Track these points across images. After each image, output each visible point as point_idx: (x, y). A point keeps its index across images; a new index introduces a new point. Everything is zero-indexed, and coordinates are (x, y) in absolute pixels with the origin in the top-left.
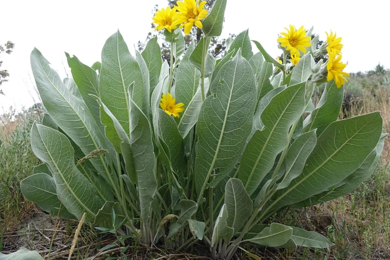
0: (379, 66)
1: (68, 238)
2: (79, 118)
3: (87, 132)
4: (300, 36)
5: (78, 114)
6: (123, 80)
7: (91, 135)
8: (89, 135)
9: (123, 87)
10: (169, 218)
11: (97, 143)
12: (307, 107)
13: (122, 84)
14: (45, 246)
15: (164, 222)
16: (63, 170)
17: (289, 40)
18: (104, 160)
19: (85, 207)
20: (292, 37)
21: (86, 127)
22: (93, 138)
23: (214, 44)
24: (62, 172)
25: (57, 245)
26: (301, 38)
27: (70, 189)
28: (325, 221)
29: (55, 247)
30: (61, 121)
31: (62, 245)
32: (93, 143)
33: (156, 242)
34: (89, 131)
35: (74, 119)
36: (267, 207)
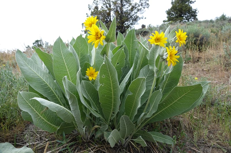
0: (223, 15)
1: (48, 135)
2: (45, 83)
3: (50, 89)
4: (161, 37)
5: (44, 80)
6: (66, 64)
7: (53, 90)
8: (52, 90)
9: (66, 67)
10: (96, 127)
11: (56, 93)
12: (167, 71)
13: (65, 66)
14: (37, 140)
15: (93, 129)
16: (39, 111)
17: (155, 40)
18: (61, 101)
19: (52, 125)
20: (157, 38)
21: (50, 86)
22: (53, 91)
23: (130, 6)
24: (38, 112)
25: (43, 139)
26: (162, 38)
27: (43, 118)
28: (177, 123)
29: (42, 140)
30: (35, 86)
31: (45, 139)
32: (54, 94)
33: (91, 137)
34: (51, 88)
35: (42, 84)
36: (145, 122)
